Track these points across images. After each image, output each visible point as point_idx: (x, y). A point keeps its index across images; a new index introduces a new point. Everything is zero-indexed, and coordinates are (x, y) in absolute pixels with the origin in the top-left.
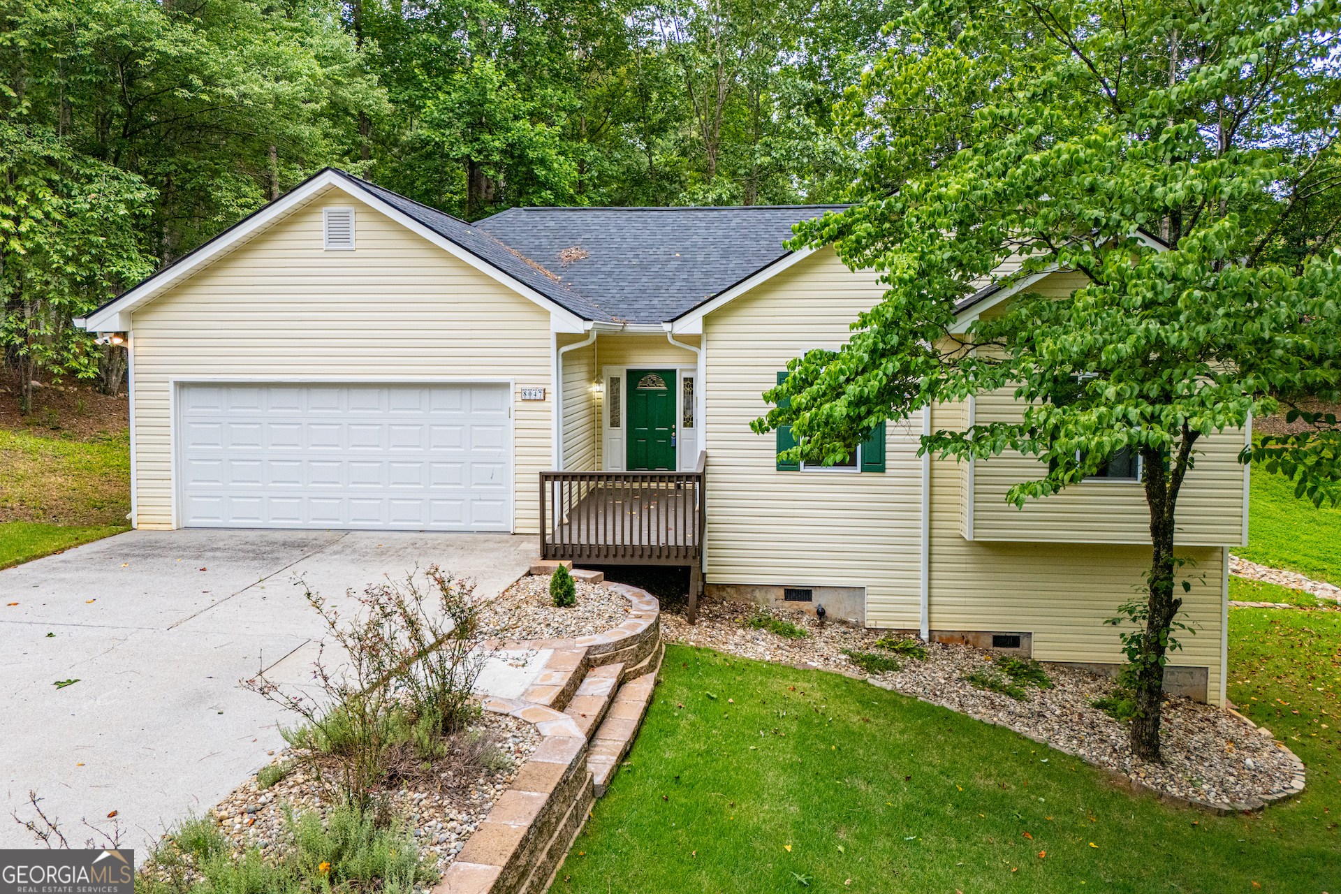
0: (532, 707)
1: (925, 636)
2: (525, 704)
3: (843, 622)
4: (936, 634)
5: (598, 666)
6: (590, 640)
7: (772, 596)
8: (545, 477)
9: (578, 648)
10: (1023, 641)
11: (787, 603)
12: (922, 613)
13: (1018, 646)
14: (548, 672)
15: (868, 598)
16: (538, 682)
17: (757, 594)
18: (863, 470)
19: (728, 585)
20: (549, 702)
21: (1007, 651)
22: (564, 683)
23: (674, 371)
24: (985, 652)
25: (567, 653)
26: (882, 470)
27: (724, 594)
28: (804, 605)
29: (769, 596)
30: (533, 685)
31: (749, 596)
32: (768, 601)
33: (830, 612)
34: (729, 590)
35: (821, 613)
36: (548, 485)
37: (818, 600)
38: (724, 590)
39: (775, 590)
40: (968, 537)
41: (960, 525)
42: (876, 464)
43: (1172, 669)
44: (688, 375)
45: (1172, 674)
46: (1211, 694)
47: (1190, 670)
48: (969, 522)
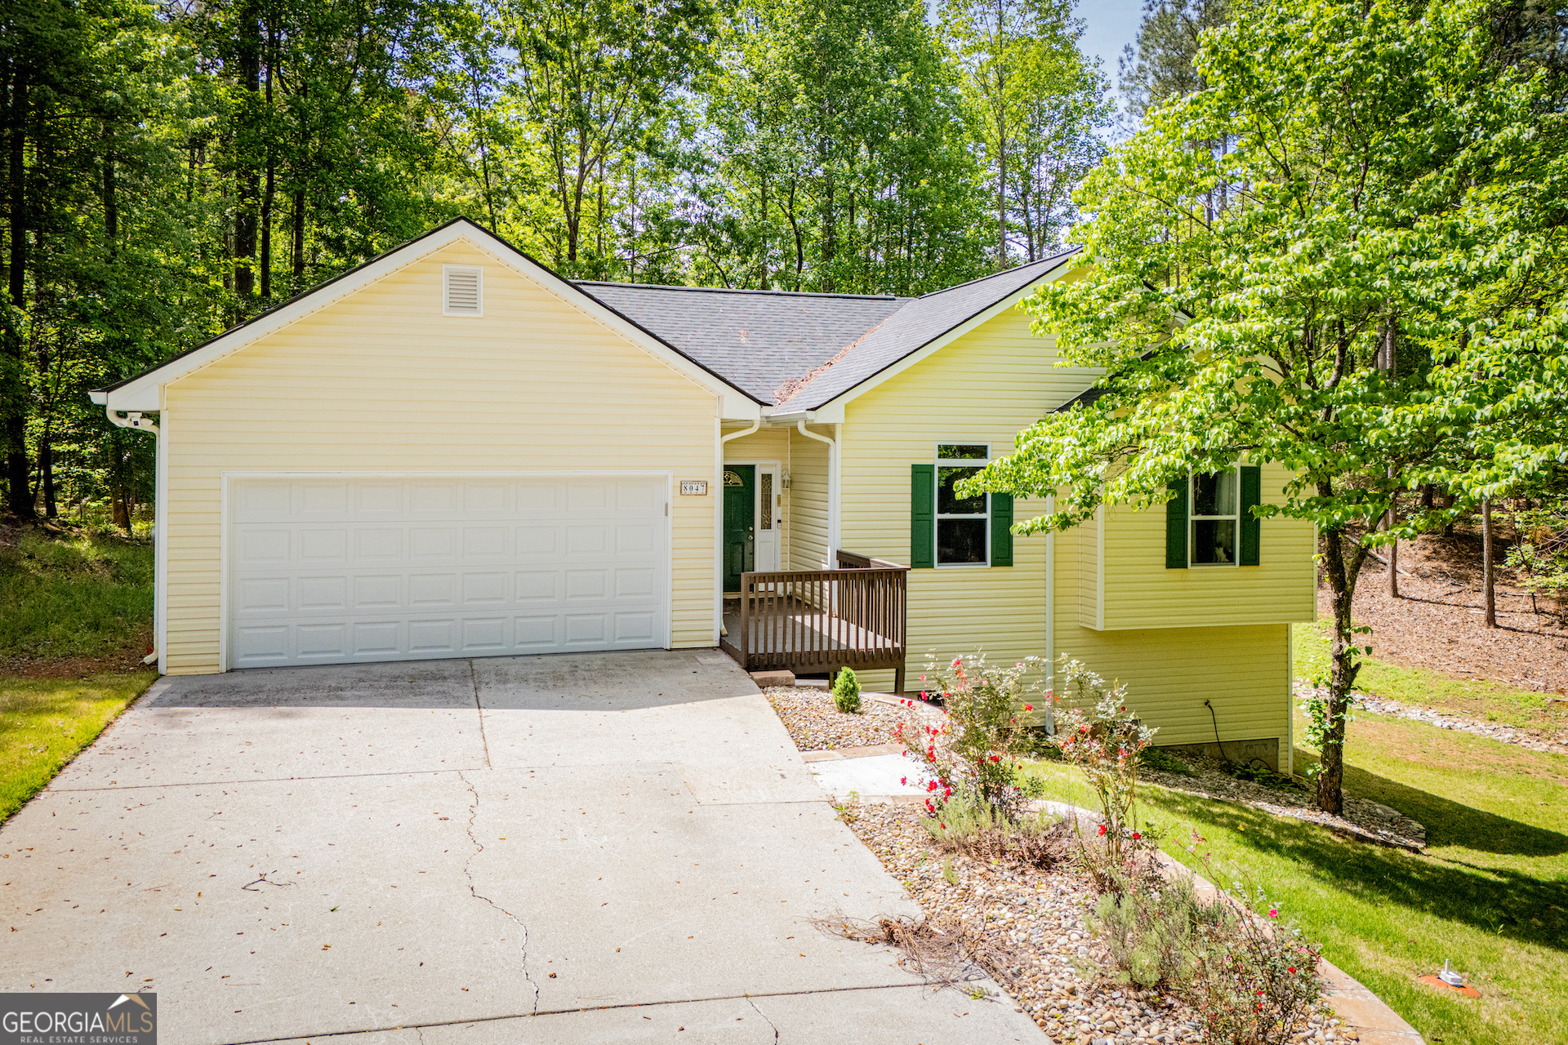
1: (1052, 732)
18: (992, 565)
23: (754, 467)
26: (1010, 564)
40: (1100, 627)
41: (1080, 617)
42: (1004, 558)
43: (1251, 743)
44: (766, 471)
45: (1251, 747)
46: (1281, 763)
47: (1264, 742)
48: (1100, 612)
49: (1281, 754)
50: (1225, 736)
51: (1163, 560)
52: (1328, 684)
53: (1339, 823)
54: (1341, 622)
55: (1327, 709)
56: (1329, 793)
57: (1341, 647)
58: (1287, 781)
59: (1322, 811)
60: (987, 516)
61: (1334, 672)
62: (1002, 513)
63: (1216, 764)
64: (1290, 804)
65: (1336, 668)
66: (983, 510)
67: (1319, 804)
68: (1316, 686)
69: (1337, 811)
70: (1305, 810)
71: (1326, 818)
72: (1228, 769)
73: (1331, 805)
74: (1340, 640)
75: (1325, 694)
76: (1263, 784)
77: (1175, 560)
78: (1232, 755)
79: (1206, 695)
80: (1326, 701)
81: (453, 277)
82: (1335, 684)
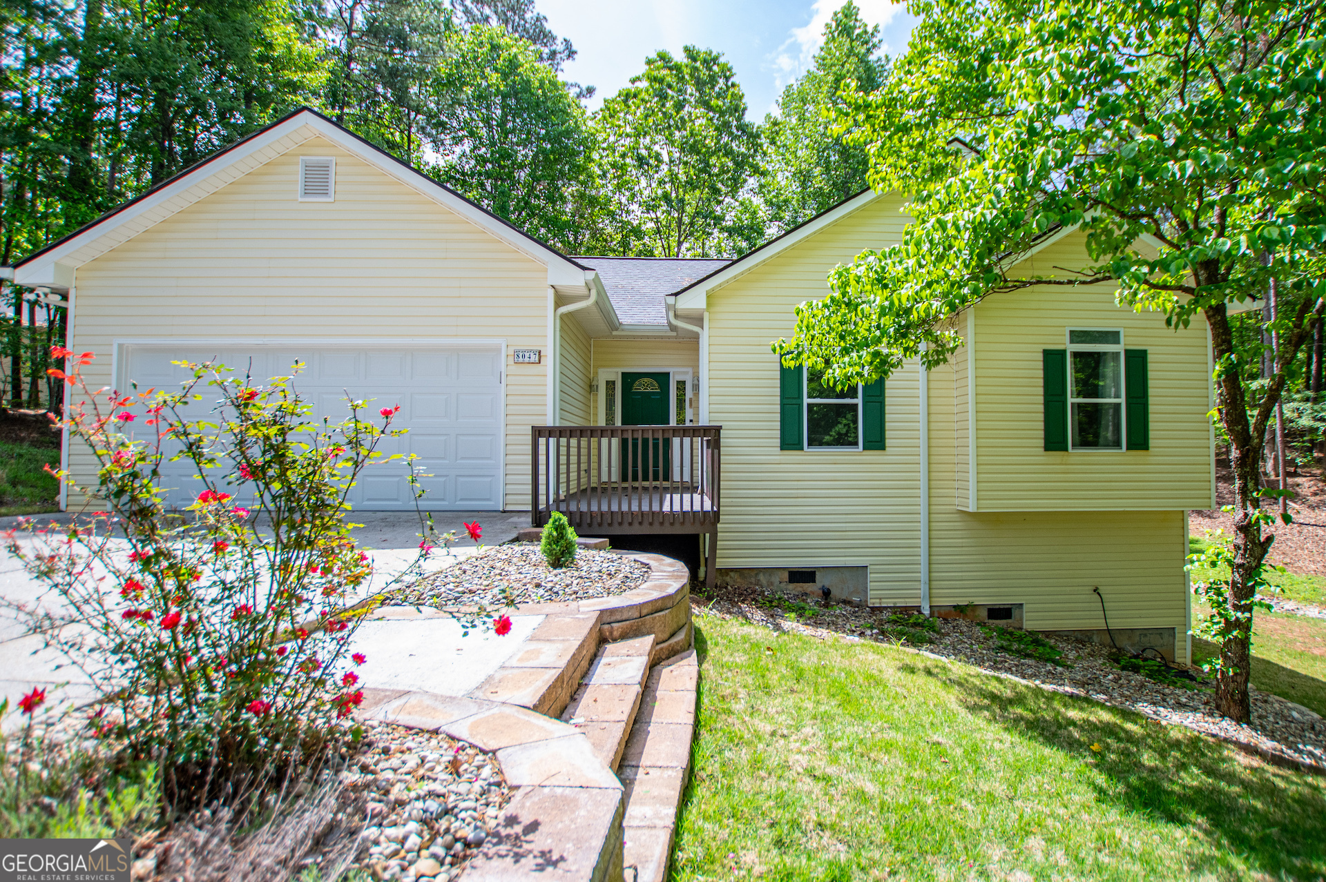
0: (496, 710)
1: (926, 612)
2: (480, 706)
3: (846, 602)
4: (935, 609)
5: (615, 640)
6: (602, 603)
7: (776, 579)
8: (538, 432)
9: (583, 613)
10: (1015, 613)
11: (791, 586)
12: (923, 589)
13: (1010, 617)
14: (533, 646)
15: (871, 576)
16: (514, 663)
17: (761, 577)
18: (864, 449)
19: (732, 570)
20: (531, 700)
21: (1002, 623)
22: (563, 663)
23: (668, 374)
24: (982, 624)
25: (567, 620)
26: (883, 448)
27: (728, 579)
28: (808, 587)
29: (773, 579)
30: (502, 667)
31: (753, 580)
32: (772, 584)
33: (836, 593)
34: (732, 574)
35: (826, 593)
36: (542, 441)
37: (822, 581)
38: (727, 574)
39: (780, 573)
40: (972, 508)
41: (957, 501)
42: (876, 441)
43: (1145, 632)
44: (680, 378)
45: (1145, 635)
46: (1178, 653)
47: (1159, 632)
48: (972, 493)
49: (1178, 644)
50: (1115, 624)
51: (1041, 442)
52: (1229, 562)
53: (1244, 734)
54: (1245, 485)
55: (1227, 592)
56: (1232, 695)
57: (1246, 515)
58: (1183, 673)
59: (1222, 716)
60: (859, 401)
61: (1237, 547)
62: (873, 399)
63: (1105, 651)
64: (1180, 706)
65: (1240, 541)
66: (854, 395)
67: (1218, 707)
68: (1213, 564)
69: (1243, 717)
70: (1199, 715)
71: (1227, 727)
72: (1115, 658)
73: (1235, 710)
74: (1244, 507)
75: (1225, 573)
76: (1150, 676)
77: (1054, 441)
78: (1123, 642)
79: (1095, 582)
80: (1226, 583)
81: (308, 167)
82: (1239, 561)
